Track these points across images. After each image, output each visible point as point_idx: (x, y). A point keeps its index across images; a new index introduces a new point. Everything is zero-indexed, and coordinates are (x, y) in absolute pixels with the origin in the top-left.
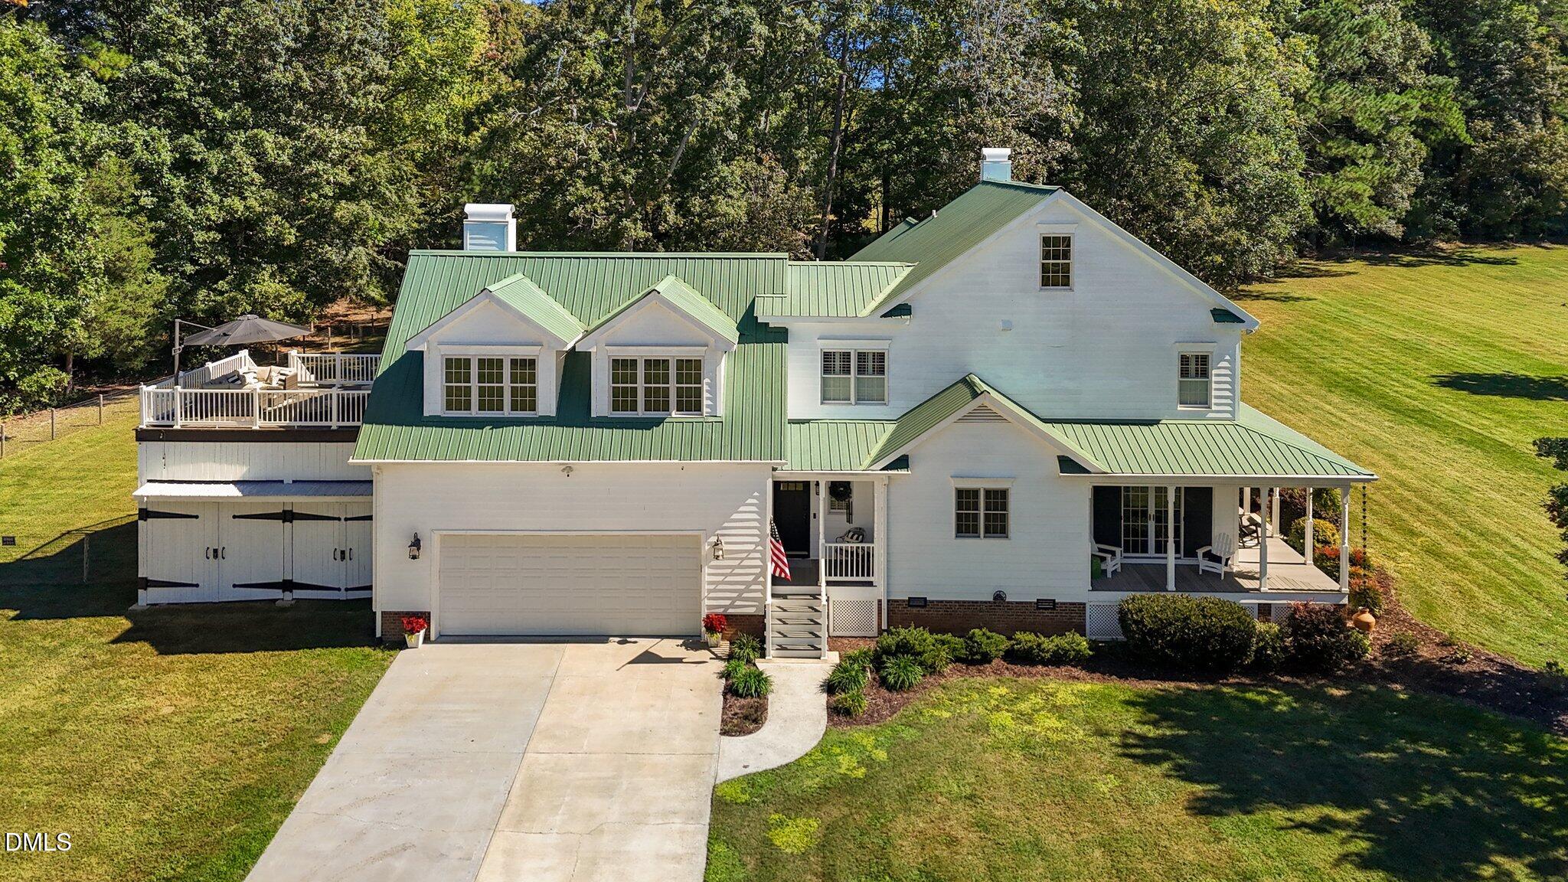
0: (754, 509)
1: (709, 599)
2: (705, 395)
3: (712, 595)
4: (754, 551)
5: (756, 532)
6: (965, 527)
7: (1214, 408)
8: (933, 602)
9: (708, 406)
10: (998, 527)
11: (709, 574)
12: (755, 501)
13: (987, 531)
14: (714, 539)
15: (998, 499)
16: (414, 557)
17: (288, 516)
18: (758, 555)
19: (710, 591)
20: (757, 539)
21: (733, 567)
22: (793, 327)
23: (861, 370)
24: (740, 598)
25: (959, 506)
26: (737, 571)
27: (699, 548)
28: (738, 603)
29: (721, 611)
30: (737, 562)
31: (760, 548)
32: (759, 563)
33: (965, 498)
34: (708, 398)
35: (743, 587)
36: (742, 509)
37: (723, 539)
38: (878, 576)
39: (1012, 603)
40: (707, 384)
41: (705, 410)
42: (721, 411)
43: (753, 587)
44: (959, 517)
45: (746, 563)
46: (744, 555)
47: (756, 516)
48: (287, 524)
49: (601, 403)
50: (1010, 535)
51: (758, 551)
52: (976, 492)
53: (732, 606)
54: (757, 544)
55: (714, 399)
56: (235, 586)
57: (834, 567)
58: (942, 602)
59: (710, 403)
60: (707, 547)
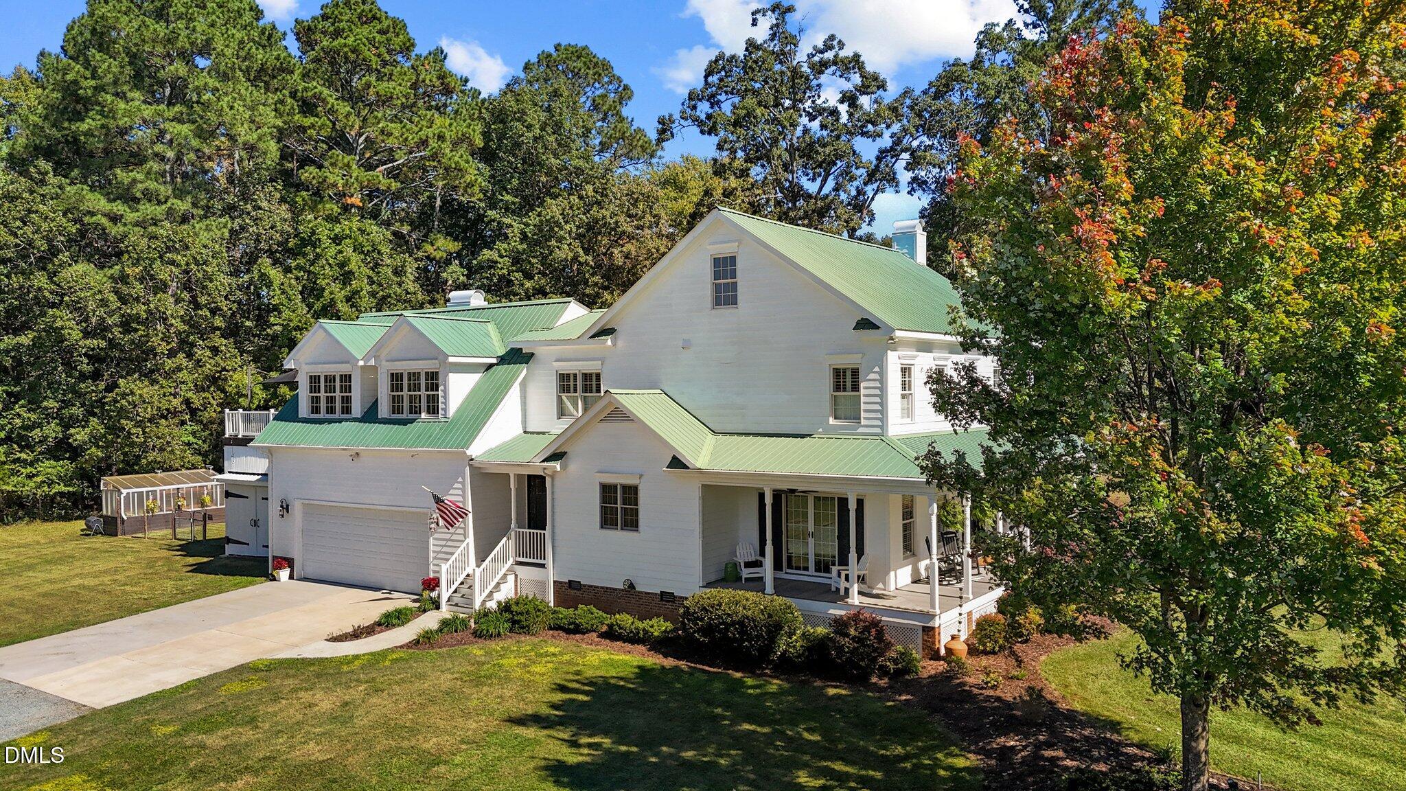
0: (460, 492)
1: (433, 565)
2: (441, 400)
3: (435, 562)
6: (607, 519)
7: (863, 422)
8: (585, 586)
9: (442, 409)
10: (631, 521)
11: (433, 545)
12: (460, 486)
13: (623, 524)
15: (630, 494)
16: (282, 516)
18: (462, 531)
19: (434, 558)
21: (447, 540)
22: (540, 351)
23: (585, 388)
25: (602, 499)
26: (449, 543)
29: (438, 575)
30: (448, 537)
31: (463, 525)
32: (462, 538)
33: (608, 492)
34: (443, 403)
36: (452, 492)
38: (548, 560)
39: (641, 593)
40: (442, 391)
41: (440, 412)
42: (451, 414)
44: (603, 510)
45: (455, 537)
49: (384, 407)
50: (641, 529)
51: (461, 528)
52: (615, 487)
54: (461, 522)
55: (446, 403)
58: (591, 586)
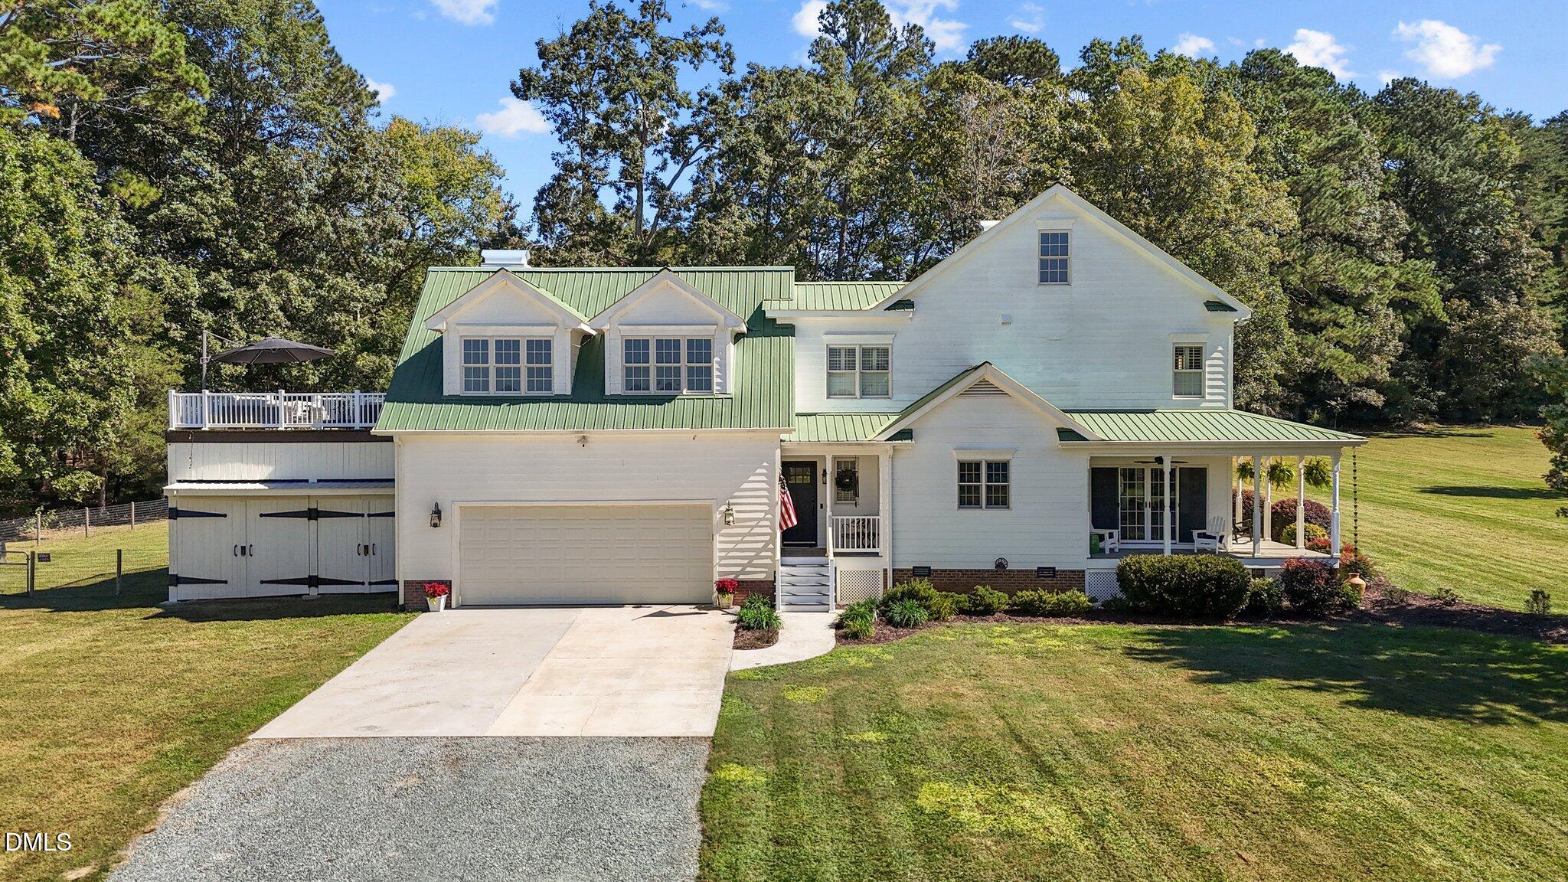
0: (764, 478)
1: (721, 565)
2: (716, 373)
3: (723, 562)
4: (764, 519)
5: (765, 500)
6: (968, 498)
7: (1208, 397)
8: (936, 571)
9: (718, 384)
10: (999, 499)
11: (720, 542)
12: (764, 471)
13: (989, 503)
14: (724, 508)
15: (999, 470)
16: (435, 525)
17: (313, 514)
18: (768, 523)
19: (721, 558)
20: (766, 508)
21: (744, 535)
22: (800, 323)
23: (866, 365)
24: (750, 565)
25: (962, 478)
26: (747, 539)
27: (710, 519)
28: (748, 569)
29: (732, 577)
30: (747, 530)
31: (769, 516)
32: (768, 530)
33: (968, 470)
34: (718, 377)
35: (753, 554)
36: (752, 478)
37: (735, 508)
38: (884, 547)
39: (1013, 571)
40: (717, 362)
41: (715, 388)
42: (731, 389)
43: (763, 554)
44: (962, 489)
45: (756, 530)
46: (754, 523)
47: (765, 486)
48: (313, 522)
49: (614, 382)
50: (1012, 505)
51: (767, 519)
52: (978, 465)
53: (743, 572)
54: (766, 513)
55: (724, 377)
56: (262, 582)
57: (842, 539)
58: (945, 571)
59: (720, 381)
60: (718, 516)
